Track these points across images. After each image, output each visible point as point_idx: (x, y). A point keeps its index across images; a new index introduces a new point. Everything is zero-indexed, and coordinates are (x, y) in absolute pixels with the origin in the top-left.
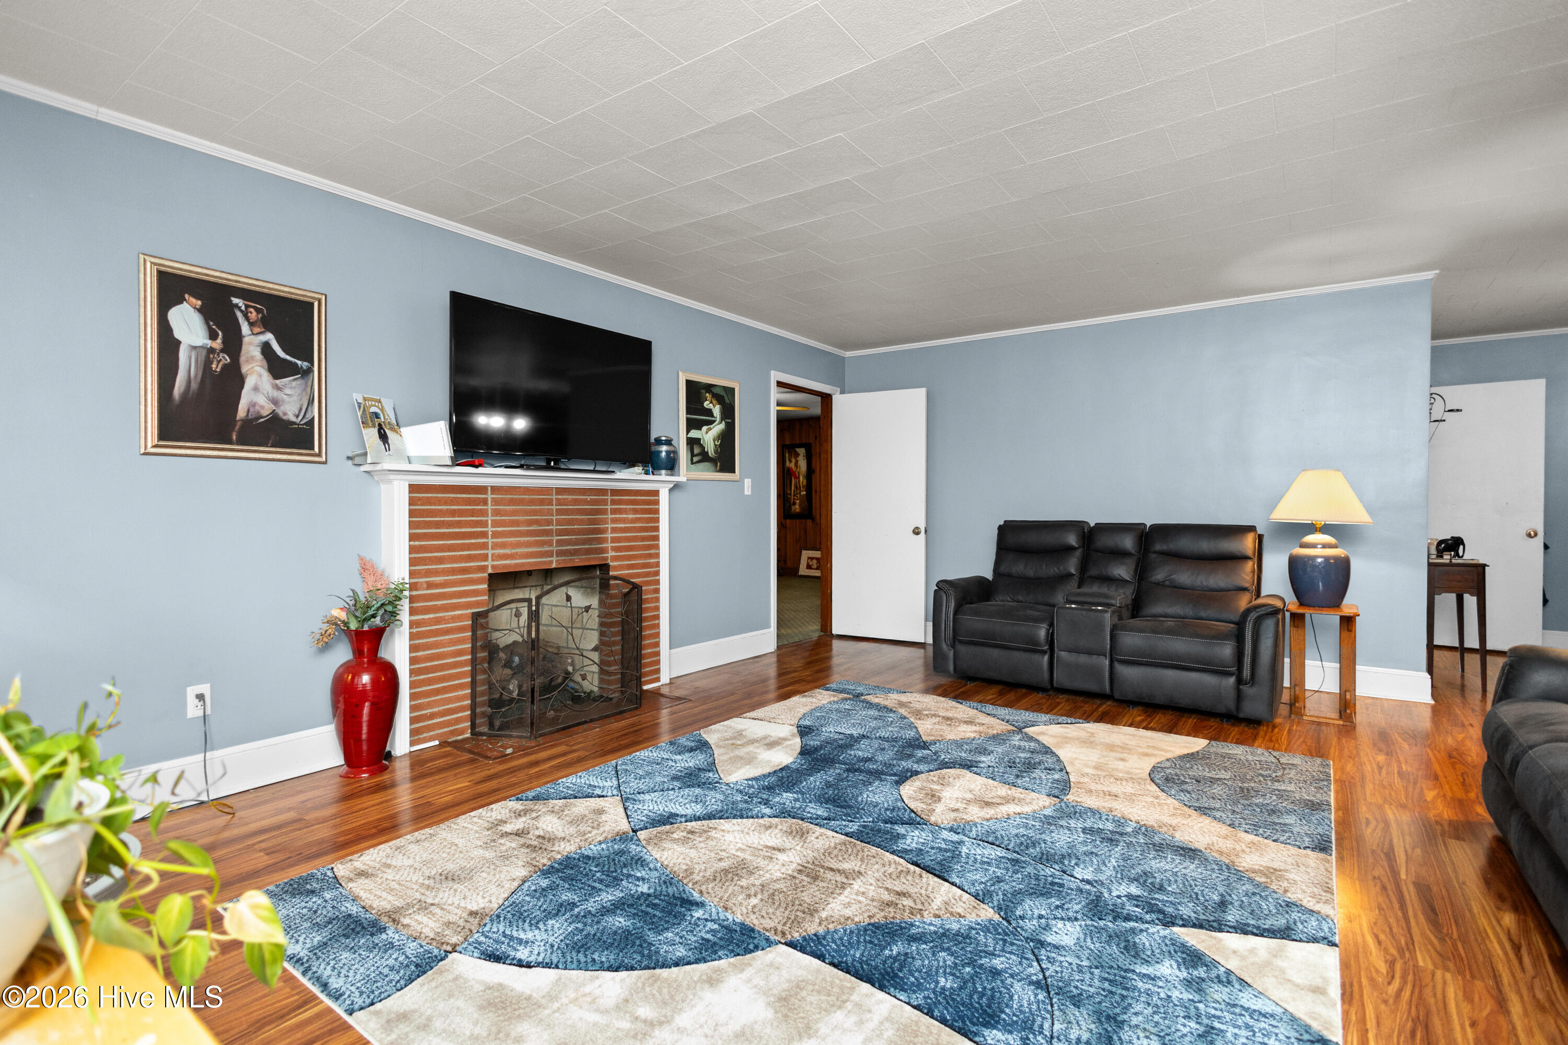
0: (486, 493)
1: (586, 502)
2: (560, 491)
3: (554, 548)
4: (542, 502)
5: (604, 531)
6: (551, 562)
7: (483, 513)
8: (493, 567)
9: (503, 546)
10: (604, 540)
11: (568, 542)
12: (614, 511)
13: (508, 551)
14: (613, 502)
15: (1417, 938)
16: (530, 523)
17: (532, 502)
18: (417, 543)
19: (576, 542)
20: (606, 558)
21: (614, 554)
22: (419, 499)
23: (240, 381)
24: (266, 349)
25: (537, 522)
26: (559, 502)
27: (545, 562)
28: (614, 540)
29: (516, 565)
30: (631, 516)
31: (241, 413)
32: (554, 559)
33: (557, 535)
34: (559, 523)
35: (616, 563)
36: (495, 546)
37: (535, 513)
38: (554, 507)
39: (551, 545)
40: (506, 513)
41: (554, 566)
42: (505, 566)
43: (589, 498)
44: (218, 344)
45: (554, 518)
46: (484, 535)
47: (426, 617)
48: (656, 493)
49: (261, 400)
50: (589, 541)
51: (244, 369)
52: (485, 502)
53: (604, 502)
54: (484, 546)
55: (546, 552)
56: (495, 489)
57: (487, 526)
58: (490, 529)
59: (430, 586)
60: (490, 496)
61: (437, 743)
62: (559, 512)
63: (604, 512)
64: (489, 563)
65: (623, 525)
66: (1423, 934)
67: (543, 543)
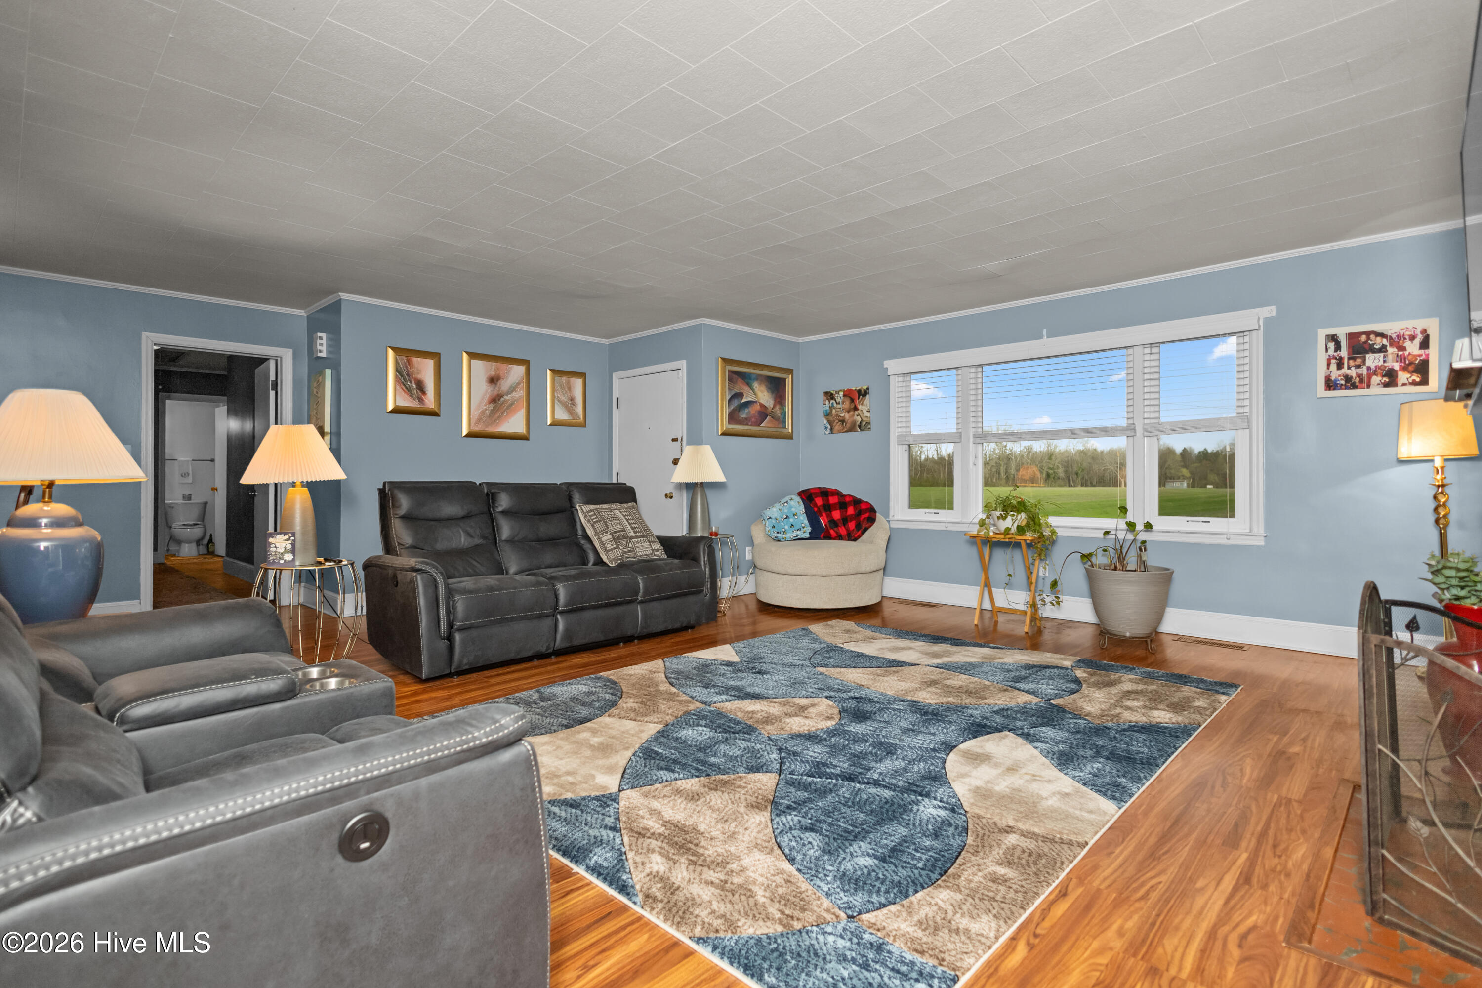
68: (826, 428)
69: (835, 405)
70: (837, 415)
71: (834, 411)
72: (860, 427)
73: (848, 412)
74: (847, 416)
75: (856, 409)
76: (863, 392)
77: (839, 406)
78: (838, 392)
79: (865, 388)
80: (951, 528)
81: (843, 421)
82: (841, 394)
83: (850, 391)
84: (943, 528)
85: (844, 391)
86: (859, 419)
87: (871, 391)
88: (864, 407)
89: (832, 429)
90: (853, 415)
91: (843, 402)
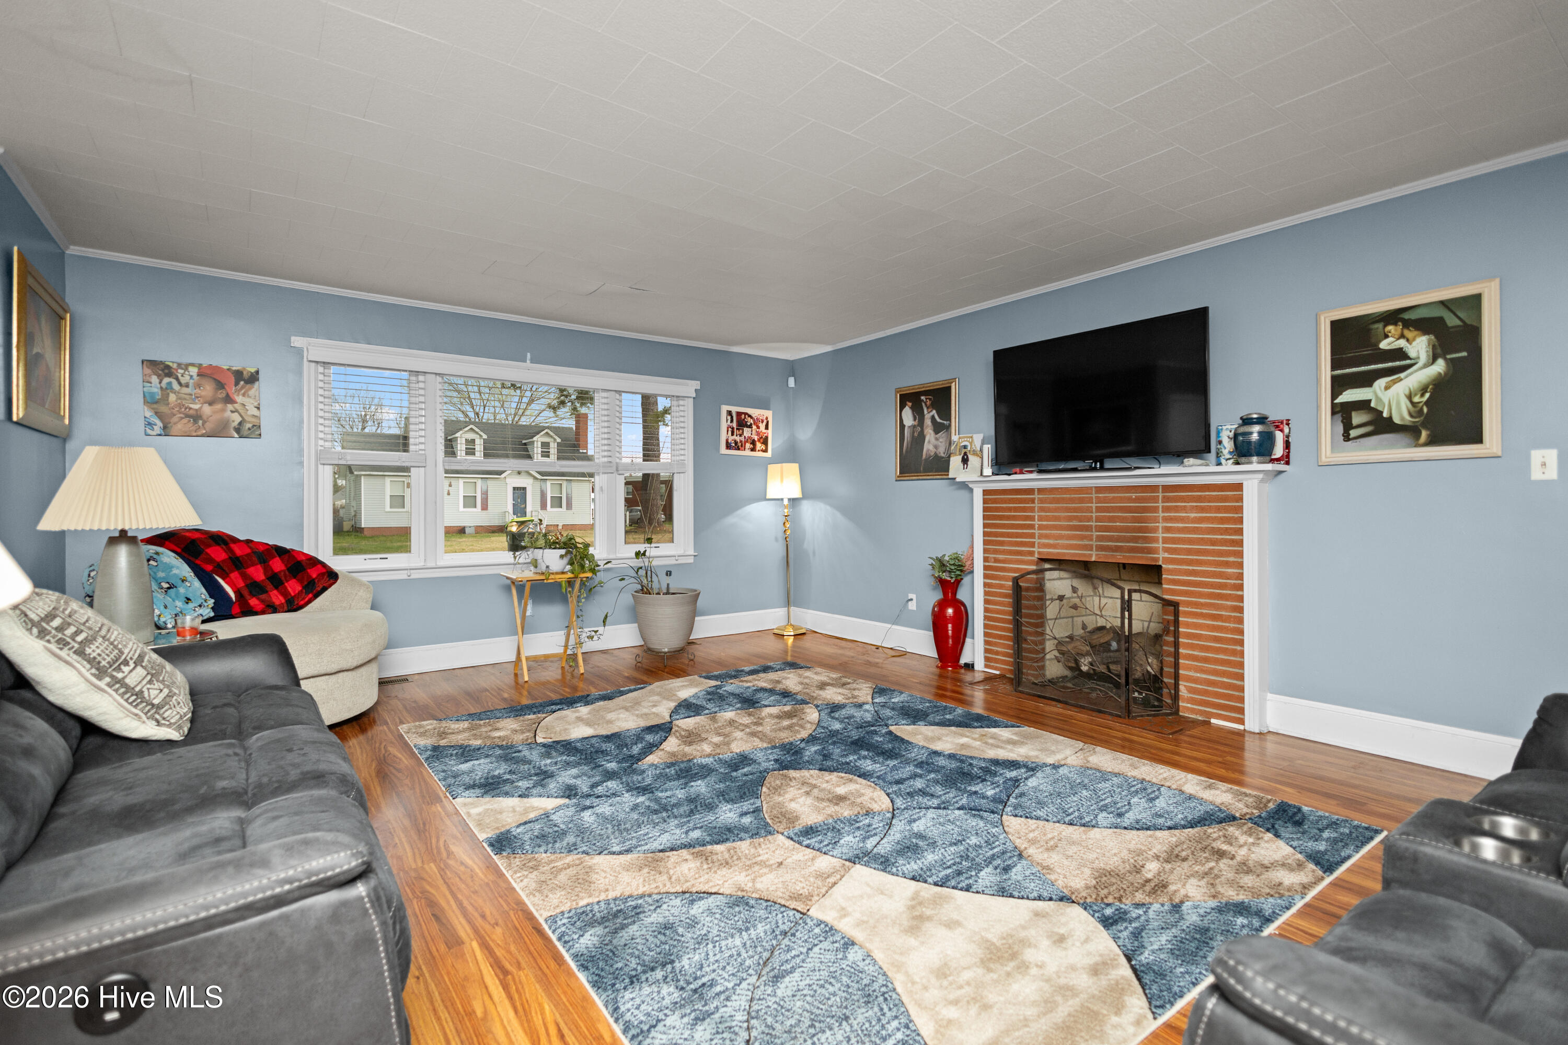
0: (1034, 494)
1: (1130, 500)
2: (1099, 489)
3: (1094, 543)
4: (1081, 500)
5: (1155, 530)
6: (1091, 555)
7: (1032, 510)
8: (1039, 553)
9: (1047, 537)
10: (1155, 540)
11: (1110, 539)
12: (1166, 509)
13: (1051, 542)
14: (1165, 499)
15: (440, 882)
16: (1070, 519)
17: (1072, 501)
18: (989, 530)
19: (1118, 539)
20: (1157, 559)
21: (1166, 555)
22: (990, 499)
23: (924, 438)
24: (933, 418)
25: (1076, 518)
26: (1099, 500)
27: (1084, 555)
28: (1165, 540)
29: (1058, 553)
30: (1193, 515)
31: (924, 457)
32: (1094, 553)
33: (1096, 531)
34: (1098, 519)
35: (1171, 567)
36: (1041, 536)
37: (1075, 510)
38: (1094, 505)
39: (1092, 540)
40: (1049, 510)
41: (1093, 559)
42: (1048, 553)
43: (1134, 496)
44: (916, 423)
45: (1094, 515)
46: (1032, 527)
47: (994, 582)
48: (1239, 487)
49: (931, 448)
50: (1135, 539)
51: (925, 432)
52: (1033, 501)
53: (1155, 499)
54: (1032, 536)
55: (1086, 545)
56: (1041, 491)
57: (1034, 520)
58: (1037, 523)
59: (996, 560)
60: (1036, 496)
61: (998, 673)
62: (1099, 509)
63: (1155, 510)
64: (1036, 549)
65: (1181, 525)
66: (437, 888)
67: (1082, 538)
68: (150, 424)
69: (176, 386)
70: (181, 406)
71: (172, 398)
72: (238, 430)
73: (211, 404)
74: (207, 410)
75: (228, 400)
76: (246, 375)
77: (185, 390)
78: (186, 367)
79: (253, 370)
80: (415, 575)
81: (196, 417)
82: (194, 371)
83: (217, 369)
84: (405, 577)
85: (200, 366)
86: (236, 418)
87: (261, 376)
88: (245, 400)
89: (165, 428)
90: (223, 410)
91: (198, 386)
